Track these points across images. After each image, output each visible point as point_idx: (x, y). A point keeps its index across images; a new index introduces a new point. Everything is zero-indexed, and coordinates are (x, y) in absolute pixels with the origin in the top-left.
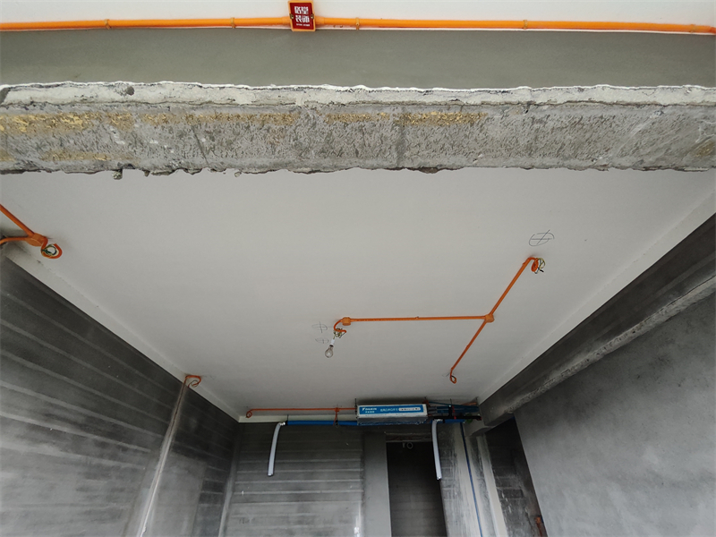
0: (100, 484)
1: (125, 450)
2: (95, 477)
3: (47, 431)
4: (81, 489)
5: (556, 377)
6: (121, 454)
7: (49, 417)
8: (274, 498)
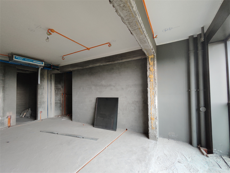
5: (91, 66)
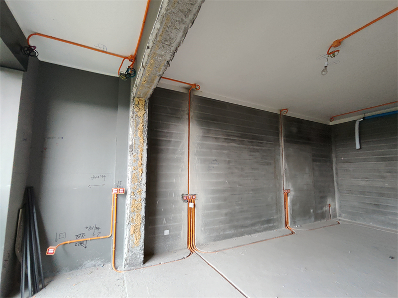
0: (257, 154)
1: (261, 143)
2: (253, 152)
3: (229, 139)
4: (251, 155)
6: (260, 144)
7: (229, 135)
8: (365, 160)
